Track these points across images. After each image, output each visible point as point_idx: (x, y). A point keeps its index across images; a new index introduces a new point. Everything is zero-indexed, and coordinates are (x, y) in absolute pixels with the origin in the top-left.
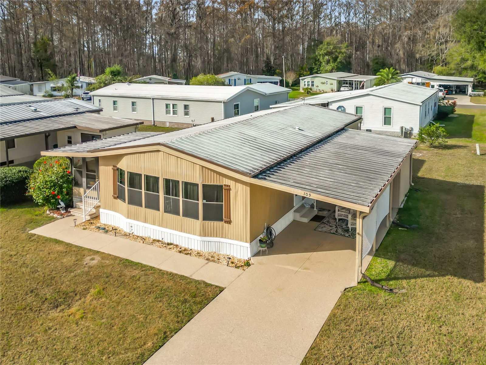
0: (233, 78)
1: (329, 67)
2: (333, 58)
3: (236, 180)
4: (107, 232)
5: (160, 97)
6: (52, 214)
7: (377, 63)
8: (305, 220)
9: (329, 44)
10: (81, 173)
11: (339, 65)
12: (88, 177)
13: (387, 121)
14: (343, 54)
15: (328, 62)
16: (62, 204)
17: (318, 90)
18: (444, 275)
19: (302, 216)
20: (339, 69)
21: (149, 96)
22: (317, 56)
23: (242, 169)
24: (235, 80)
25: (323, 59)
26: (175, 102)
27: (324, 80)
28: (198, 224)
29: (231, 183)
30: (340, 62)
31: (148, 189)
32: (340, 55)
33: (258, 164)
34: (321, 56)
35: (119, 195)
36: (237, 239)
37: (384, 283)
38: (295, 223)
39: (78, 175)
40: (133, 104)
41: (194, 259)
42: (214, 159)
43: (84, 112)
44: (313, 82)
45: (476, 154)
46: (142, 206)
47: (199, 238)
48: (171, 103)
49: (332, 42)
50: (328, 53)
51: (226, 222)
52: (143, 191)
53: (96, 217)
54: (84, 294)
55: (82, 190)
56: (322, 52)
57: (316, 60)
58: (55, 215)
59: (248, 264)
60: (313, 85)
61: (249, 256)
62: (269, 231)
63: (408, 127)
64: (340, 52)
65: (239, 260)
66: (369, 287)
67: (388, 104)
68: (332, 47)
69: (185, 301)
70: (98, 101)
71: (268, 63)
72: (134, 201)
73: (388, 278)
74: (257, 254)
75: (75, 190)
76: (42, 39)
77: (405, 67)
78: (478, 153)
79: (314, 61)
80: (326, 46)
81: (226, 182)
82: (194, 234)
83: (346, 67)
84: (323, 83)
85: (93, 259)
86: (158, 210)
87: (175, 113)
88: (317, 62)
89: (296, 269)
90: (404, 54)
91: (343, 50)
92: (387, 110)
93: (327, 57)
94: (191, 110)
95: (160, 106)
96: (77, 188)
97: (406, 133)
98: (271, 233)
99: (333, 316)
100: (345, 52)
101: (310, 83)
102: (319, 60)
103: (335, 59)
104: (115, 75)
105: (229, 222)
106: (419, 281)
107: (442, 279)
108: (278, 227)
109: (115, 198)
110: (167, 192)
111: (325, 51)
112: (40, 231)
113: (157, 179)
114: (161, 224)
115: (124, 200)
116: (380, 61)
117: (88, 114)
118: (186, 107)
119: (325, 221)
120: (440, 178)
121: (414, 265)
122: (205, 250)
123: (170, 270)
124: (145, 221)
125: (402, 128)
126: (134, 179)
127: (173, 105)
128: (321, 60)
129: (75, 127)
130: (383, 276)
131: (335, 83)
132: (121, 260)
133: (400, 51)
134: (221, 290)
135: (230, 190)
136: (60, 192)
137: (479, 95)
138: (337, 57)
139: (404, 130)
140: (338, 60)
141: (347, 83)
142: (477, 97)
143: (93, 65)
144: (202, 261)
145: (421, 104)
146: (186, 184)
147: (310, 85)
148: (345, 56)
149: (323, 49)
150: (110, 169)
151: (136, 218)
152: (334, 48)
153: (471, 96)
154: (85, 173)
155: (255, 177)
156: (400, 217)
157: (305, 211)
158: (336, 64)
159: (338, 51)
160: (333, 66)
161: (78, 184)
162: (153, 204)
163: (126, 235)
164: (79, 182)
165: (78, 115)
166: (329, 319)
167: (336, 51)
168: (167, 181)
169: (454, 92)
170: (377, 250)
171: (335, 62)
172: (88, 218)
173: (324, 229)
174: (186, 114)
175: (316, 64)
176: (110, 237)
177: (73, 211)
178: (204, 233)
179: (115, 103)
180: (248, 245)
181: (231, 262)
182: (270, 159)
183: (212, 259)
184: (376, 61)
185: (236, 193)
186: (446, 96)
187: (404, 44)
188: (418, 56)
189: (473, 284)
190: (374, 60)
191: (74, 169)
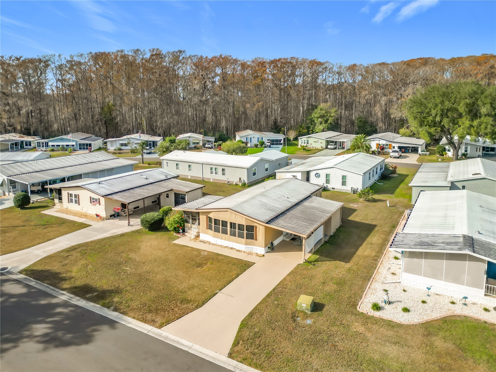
0: (249, 137)
1: (321, 127)
2: (324, 120)
3: (259, 224)
4: (205, 243)
5: (207, 163)
6: (177, 235)
7: (360, 121)
8: (288, 240)
9: (321, 109)
10: (189, 217)
11: (329, 126)
12: (193, 219)
13: (344, 183)
14: (332, 117)
15: (321, 123)
16: (181, 231)
17: (311, 147)
18: (335, 261)
19: (286, 238)
20: (329, 129)
21: (200, 162)
22: (313, 118)
23: (262, 220)
24: (251, 138)
25: (317, 120)
26: (216, 167)
27: (316, 140)
28: (244, 240)
29: (257, 225)
30: (330, 123)
31: (222, 226)
32: (330, 118)
33: (268, 217)
34: (316, 118)
35: (210, 228)
36: (259, 247)
37: (313, 262)
38: (283, 241)
39: (187, 218)
40: (189, 166)
41: (242, 254)
42: (251, 216)
43: (170, 178)
44: (308, 141)
45: (387, 206)
46: (220, 232)
47: (245, 246)
48: (214, 167)
49: (324, 108)
50: (322, 117)
51: (255, 240)
52: (221, 226)
53: (198, 236)
54: (206, 264)
55: (189, 225)
56: (316, 115)
57: (312, 121)
58: (179, 236)
59: (264, 256)
60: (308, 143)
61: (264, 253)
62: (272, 244)
63: (355, 187)
64: (330, 116)
65: (260, 255)
66: (307, 263)
67: (345, 173)
68: (324, 112)
69: (242, 266)
70: (166, 163)
71: (275, 122)
72: (217, 230)
73: (315, 261)
74: (267, 252)
75: (186, 224)
76: (108, 105)
77: (383, 125)
78: (388, 206)
79: (311, 121)
80: (319, 111)
81: (255, 224)
82: (242, 244)
83: (335, 127)
84: (315, 142)
85: (204, 253)
86: (227, 234)
87: (216, 173)
88: (313, 123)
89: (282, 258)
90: (382, 115)
91: (332, 115)
92: (344, 177)
93: (320, 120)
94: (226, 172)
95: (207, 169)
96: (187, 224)
97: (354, 191)
98: (273, 245)
99: (292, 271)
100: (334, 116)
101: (306, 142)
102: (314, 121)
103: (326, 121)
104: (172, 143)
105: (256, 240)
106: (325, 262)
107: (334, 262)
108: (276, 243)
109: (207, 229)
110: (231, 228)
111: (319, 115)
112: (177, 242)
113: (226, 222)
114: (228, 240)
115: (212, 230)
116: (363, 119)
117: (173, 179)
118: (223, 170)
119: (296, 240)
120: (359, 221)
121: (326, 257)
122: (247, 251)
123: (235, 257)
124: (221, 239)
125: (352, 188)
126: (216, 222)
127: (215, 168)
128: (316, 121)
129: (172, 190)
130: (313, 260)
131: (324, 142)
132: (215, 253)
133: (378, 112)
134: (255, 263)
135: (257, 227)
136: (181, 225)
137: (426, 155)
138: (328, 120)
139: (353, 190)
140: (329, 122)
141: (333, 143)
142: (424, 156)
143: (145, 124)
144: (246, 254)
145: (363, 175)
146: (239, 225)
147: (306, 143)
148: (334, 119)
149: (317, 113)
150: (205, 217)
151: (217, 237)
152: (326, 112)
153: (420, 155)
154: (191, 217)
155: (267, 223)
156: (329, 239)
157: (288, 236)
158: (327, 125)
159: (329, 115)
160: (324, 126)
161: (187, 222)
162: (225, 232)
163: (213, 244)
164: (188, 221)
165: (168, 180)
166: (291, 272)
167: (327, 115)
168: (231, 223)
169: (410, 151)
170: (314, 252)
171: (326, 124)
172: (194, 237)
173: (295, 244)
174: (223, 174)
175: (311, 124)
176: (206, 245)
177: (186, 234)
178: (246, 244)
179: (177, 165)
180: (264, 249)
181: (257, 255)
182: (272, 215)
183: (250, 254)
184: (360, 119)
185: (259, 229)
186: (403, 154)
187: (381, 107)
188: (392, 116)
189: (345, 263)
190: (358, 118)
191: (185, 215)
